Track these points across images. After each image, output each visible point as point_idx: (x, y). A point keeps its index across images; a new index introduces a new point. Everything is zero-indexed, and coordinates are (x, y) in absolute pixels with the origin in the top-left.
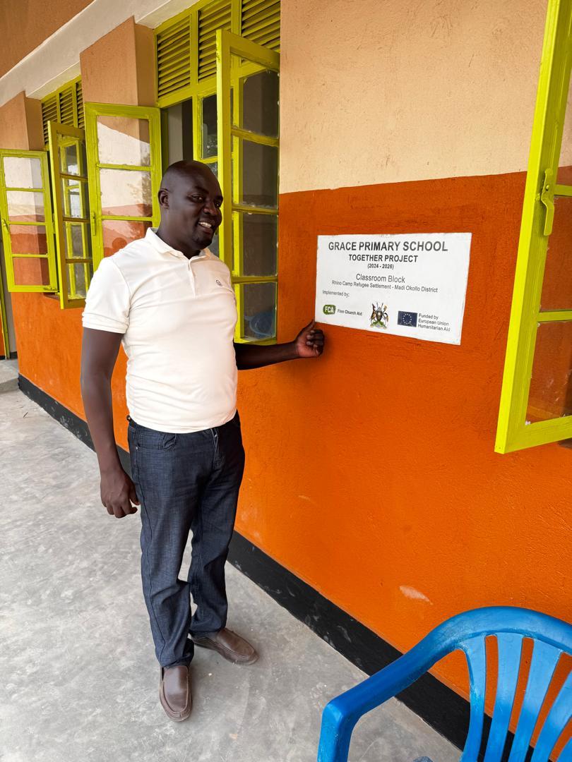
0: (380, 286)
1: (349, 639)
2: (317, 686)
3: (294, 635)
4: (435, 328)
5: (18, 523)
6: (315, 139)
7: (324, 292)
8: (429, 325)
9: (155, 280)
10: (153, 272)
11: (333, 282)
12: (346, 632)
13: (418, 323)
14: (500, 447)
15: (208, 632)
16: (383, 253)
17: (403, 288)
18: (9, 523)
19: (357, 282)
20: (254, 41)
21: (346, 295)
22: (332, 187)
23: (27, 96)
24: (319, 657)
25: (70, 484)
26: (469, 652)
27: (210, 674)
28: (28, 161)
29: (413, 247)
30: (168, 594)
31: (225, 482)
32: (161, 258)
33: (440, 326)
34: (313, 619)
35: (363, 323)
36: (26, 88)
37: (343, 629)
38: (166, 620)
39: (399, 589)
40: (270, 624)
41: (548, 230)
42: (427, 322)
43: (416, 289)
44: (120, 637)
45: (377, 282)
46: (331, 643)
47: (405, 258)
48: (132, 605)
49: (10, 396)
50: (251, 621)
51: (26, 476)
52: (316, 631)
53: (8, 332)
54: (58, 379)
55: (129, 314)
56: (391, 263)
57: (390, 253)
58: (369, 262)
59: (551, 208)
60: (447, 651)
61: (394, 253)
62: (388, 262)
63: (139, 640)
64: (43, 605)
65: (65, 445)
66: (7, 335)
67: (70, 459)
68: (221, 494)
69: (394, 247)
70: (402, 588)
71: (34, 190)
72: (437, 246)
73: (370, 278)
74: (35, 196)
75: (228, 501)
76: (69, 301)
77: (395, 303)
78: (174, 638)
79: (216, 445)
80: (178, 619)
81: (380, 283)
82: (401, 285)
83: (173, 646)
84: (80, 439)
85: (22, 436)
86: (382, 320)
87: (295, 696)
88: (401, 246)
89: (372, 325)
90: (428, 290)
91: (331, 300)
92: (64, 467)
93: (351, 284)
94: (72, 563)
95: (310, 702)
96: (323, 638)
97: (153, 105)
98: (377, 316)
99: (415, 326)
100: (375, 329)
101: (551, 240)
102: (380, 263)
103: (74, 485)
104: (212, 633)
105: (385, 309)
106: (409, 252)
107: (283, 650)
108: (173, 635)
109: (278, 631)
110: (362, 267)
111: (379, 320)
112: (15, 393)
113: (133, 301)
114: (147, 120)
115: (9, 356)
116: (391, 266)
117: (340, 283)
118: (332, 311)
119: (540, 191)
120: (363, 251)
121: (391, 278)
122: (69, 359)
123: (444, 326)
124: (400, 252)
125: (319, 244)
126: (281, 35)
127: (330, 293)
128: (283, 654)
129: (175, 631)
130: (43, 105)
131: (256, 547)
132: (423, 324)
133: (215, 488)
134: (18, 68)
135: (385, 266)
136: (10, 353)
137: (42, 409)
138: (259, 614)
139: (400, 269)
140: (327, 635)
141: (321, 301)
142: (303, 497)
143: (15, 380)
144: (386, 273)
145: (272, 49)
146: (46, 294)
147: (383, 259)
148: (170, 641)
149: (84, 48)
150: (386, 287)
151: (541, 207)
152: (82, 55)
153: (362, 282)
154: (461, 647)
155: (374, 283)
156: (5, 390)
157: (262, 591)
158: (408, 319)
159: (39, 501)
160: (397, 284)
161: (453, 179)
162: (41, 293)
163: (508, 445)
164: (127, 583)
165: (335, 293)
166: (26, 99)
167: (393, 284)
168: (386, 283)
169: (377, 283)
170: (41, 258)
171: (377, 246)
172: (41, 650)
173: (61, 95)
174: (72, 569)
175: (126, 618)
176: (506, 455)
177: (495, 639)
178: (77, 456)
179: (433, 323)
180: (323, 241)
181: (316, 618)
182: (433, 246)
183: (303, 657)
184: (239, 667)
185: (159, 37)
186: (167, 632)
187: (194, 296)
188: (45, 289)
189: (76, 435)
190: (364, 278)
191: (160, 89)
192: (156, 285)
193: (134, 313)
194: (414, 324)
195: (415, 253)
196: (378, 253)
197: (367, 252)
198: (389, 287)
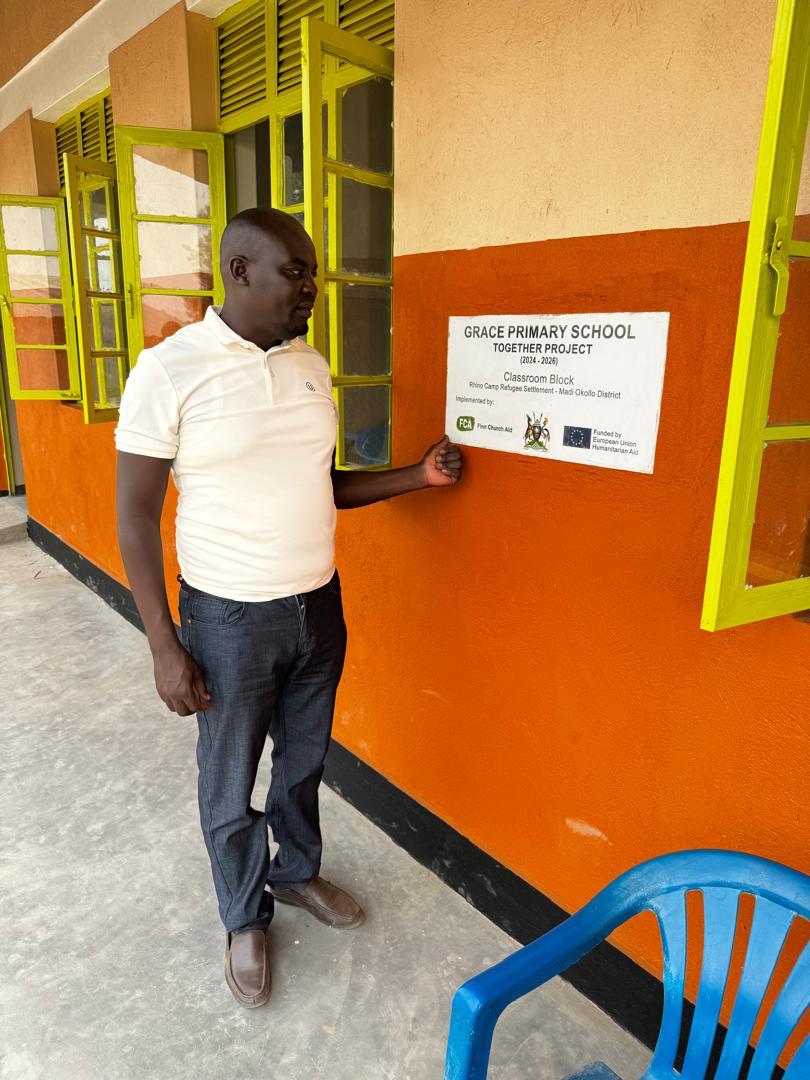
0: (537, 390)
1: (494, 892)
2: (449, 958)
3: (416, 887)
4: (616, 450)
5: (27, 728)
6: (445, 175)
7: (458, 399)
8: (608, 445)
9: (215, 383)
10: (212, 369)
11: (471, 384)
12: (489, 883)
13: (592, 443)
14: (709, 622)
15: (294, 882)
16: (543, 341)
17: (570, 392)
18: (13, 728)
19: (506, 384)
20: (358, 34)
21: (490, 402)
22: (469, 247)
23: (34, 117)
24: (452, 917)
25: (100, 672)
26: (663, 914)
27: (297, 942)
28: (37, 211)
29: (586, 333)
30: (234, 828)
31: (318, 673)
32: (225, 351)
33: (624, 447)
34: (443, 865)
35: (514, 443)
36: (33, 105)
37: (485, 879)
38: (233, 865)
39: (564, 823)
40: (381, 871)
41: (780, 307)
42: (606, 441)
43: (591, 393)
44: (170, 889)
45: (534, 384)
46: (470, 899)
47: (573, 349)
48: (188, 845)
49: (16, 548)
50: (354, 865)
51: (37, 661)
52: (447, 881)
53: (12, 457)
54: (83, 524)
55: (178, 430)
56: (554, 355)
57: (552, 341)
58: (522, 354)
59: (784, 274)
60: (631, 912)
61: (558, 342)
62: (549, 354)
63: (197, 894)
64: (59, 845)
65: (93, 617)
66: (10, 460)
67: (100, 638)
68: (311, 690)
69: (559, 333)
70: (569, 822)
71: (47, 254)
72: (620, 332)
73: (524, 378)
74: (48, 262)
75: (321, 701)
76: (97, 411)
77: (560, 415)
78: (245, 890)
79: (302, 618)
80: (251, 864)
81: (539, 385)
82: (568, 387)
83: (244, 901)
84: (114, 608)
85: (32, 605)
86: (541, 439)
87: (416, 974)
88: (569, 332)
89: (526, 446)
90: (606, 395)
91: (468, 410)
92: (91, 647)
93: (496, 387)
94: (102, 785)
95: (438, 981)
96: (457, 891)
97: (213, 130)
98: (534, 433)
99: (588, 447)
100: (531, 452)
101: (784, 321)
102: (539, 356)
103: (104, 675)
104: (299, 885)
105: (545, 423)
106: (580, 341)
107: (399, 908)
108: (243, 886)
109: (394, 880)
110: (512, 362)
111: (536, 439)
112: (23, 544)
113: (183, 412)
114: (205, 152)
115: (14, 491)
116: (554, 361)
117: (480, 386)
118: (470, 426)
119: (768, 249)
120: (514, 339)
121: (554, 379)
122: (98, 494)
123: (630, 448)
124: (567, 340)
125: (451, 330)
126: (396, 25)
127: (467, 400)
128: (400, 914)
129: (246, 881)
130: (57, 130)
131: (362, 763)
132: (599, 445)
133: (303, 682)
134: (21, 78)
135: (545, 361)
136: (16, 487)
137: (61, 566)
138: (367, 857)
139: (567, 365)
140: (463, 887)
141: (453, 412)
142: (429, 692)
143: (23, 524)
144: (547, 370)
145: (383, 45)
146: (65, 402)
147: (543, 349)
148: (239, 895)
149: (115, 46)
150: (546, 391)
151: (770, 273)
152: (112, 57)
154: (652, 907)
155: (529, 385)
156: (8, 539)
157: (372, 824)
158: (578, 437)
159: (56, 697)
160: (563, 386)
161: (644, 233)
162: (57, 401)
163: (719, 619)
164: (179, 812)
165: (474, 401)
166: (34, 122)
167: (557, 387)
168: (547, 385)
170: (58, 351)
171: (533, 332)
172: (58, 908)
173: (82, 114)
174: (102, 794)
175: (178, 862)
176: (716, 633)
177: (700, 894)
178: (110, 634)
179: (613, 441)
180: (457, 324)
181: (447, 863)
182: (614, 332)
183: (428, 918)
184: (338, 932)
185: (221, 30)
186: (235, 882)
187: (271, 406)
188: (64, 395)
189: (108, 602)
190: (515, 378)
191: (224, 105)
192: (217, 388)
193: (184, 429)
194: (586, 444)
195: (589, 341)
196: (535, 341)
197: (520, 340)
198: (552, 391)
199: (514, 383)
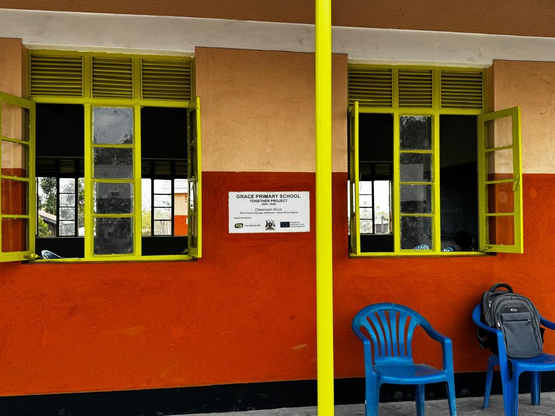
0: (269, 213)
4: (298, 227)
7: (235, 218)
11: (241, 213)
12: (262, 394)
16: (270, 199)
17: (282, 213)
19: (256, 212)
21: (250, 218)
22: (237, 171)
29: (285, 196)
33: (301, 225)
35: (262, 229)
37: (260, 394)
42: (294, 225)
43: (288, 213)
47: (281, 201)
57: (273, 199)
58: (262, 203)
61: (276, 199)
62: (272, 202)
69: (275, 196)
70: (293, 348)
72: (296, 196)
73: (264, 210)
77: (277, 219)
81: (270, 211)
82: (280, 211)
86: (272, 227)
88: (279, 196)
89: (266, 230)
90: (293, 213)
91: (239, 221)
93: (252, 213)
98: (269, 225)
99: (289, 227)
102: (268, 203)
105: (273, 222)
106: (283, 198)
110: (259, 205)
111: (270, 227)
116: (274, 204)
117: (245, 213)
118: (241, 226)
120: (258, 198)
121: (275, 209)
123: (303, 225)
124: (279, 198)
125: (230, 196)
127: (239, 218)
131: (179, 388)
132: (292, 226)
135: (271, 204)
139: (279, 205)
141: (232, 222)
144: (273, 207)
147: (270, 201)
150: (272, 213)
153: (259, 212)
155: (266, 212)
158: (285, 225)
160: (278, 211)
165: (242, 218)
167: (276, 211)
168: (273, 211)
169: (268, 211)
171: (266, 196)
179: (297, 224)
181: (240, 401)
182: (294, 196)
194: (289, 226)
195: (286, 198)
196: (267, 199)
197: (261, 199)
198: (275, 213)
199: (259, 211)
